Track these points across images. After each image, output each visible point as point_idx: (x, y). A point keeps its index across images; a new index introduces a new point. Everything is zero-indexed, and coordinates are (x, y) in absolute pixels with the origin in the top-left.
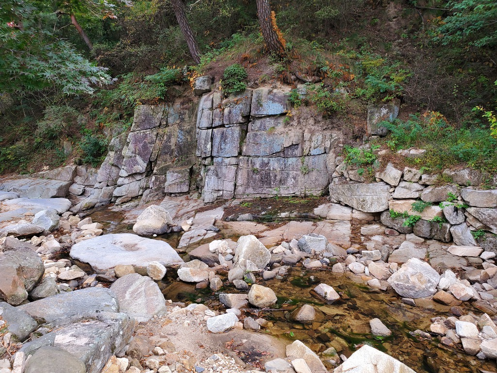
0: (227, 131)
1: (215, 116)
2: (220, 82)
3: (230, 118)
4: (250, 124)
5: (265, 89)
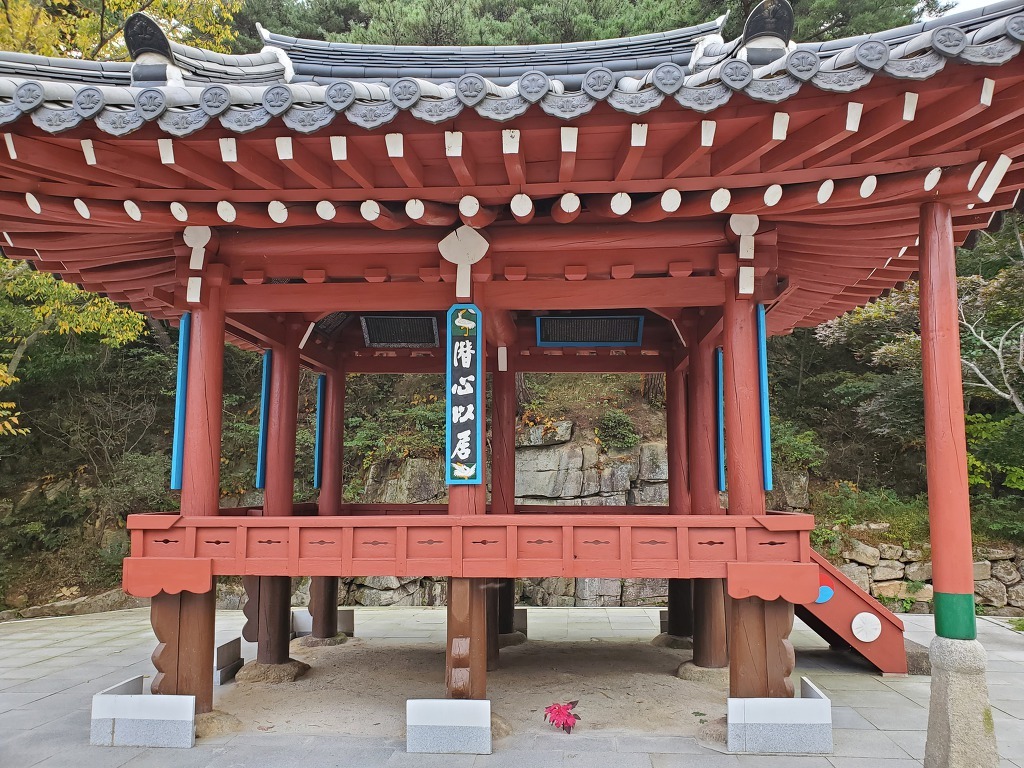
1: (588, 480)
2: (596, 432)
3: (613, 483)
4: (636, 492)
5: (660, 445)
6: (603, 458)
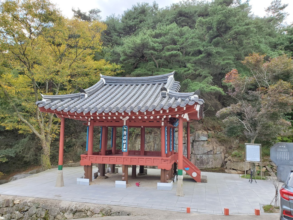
4: (194, 143)
5: (200, 132)
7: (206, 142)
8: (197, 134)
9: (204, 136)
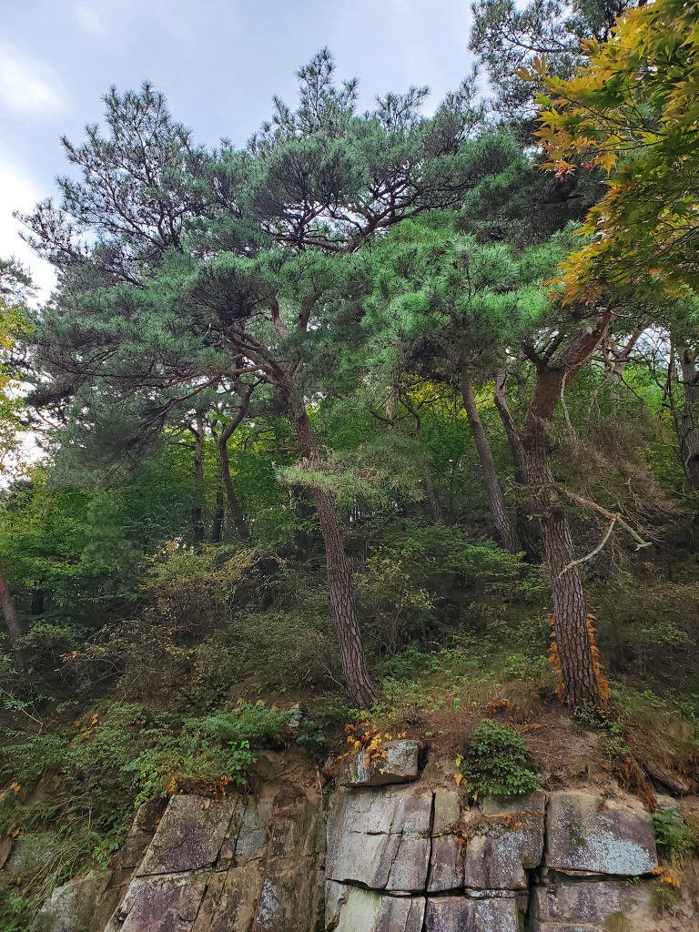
0: (475, 910)
1: (440, 859)
2: (458, 762)
3: (488, 869)
4: (541, 895)
5: (586, 797)
6: (469, 816)
7: (644, 896)
8: (557, 811)
9: (619, 835)
